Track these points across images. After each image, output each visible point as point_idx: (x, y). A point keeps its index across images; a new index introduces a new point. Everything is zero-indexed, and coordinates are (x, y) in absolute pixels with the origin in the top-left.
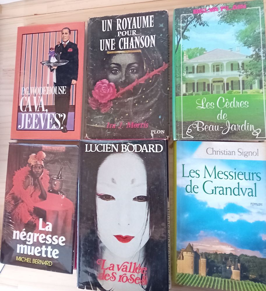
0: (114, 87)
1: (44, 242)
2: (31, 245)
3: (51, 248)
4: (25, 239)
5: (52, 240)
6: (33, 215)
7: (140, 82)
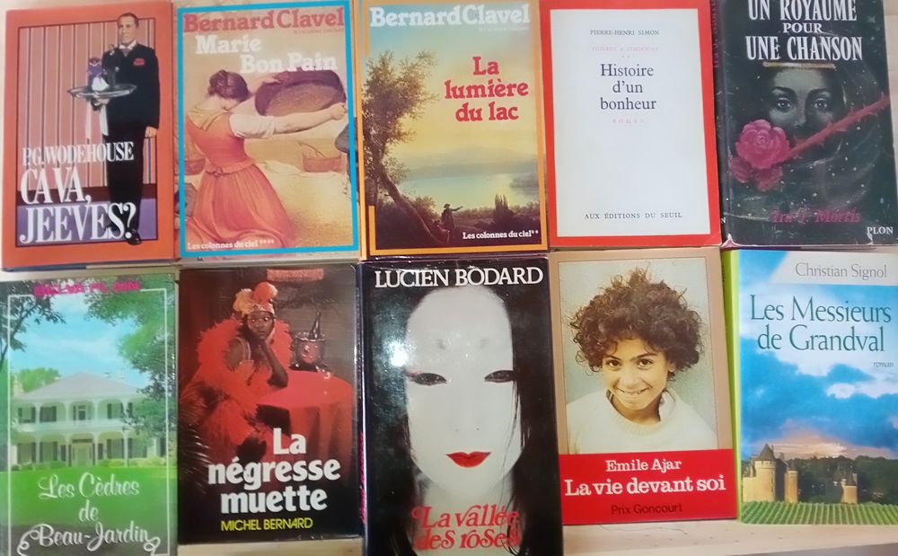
0: (784, 136)
1: (289, 478)
2: (256, 492)
3: (308, 489)
4: (240, 480)
5: (309, 472)
6: (257, 424)
7: (838, 130)
